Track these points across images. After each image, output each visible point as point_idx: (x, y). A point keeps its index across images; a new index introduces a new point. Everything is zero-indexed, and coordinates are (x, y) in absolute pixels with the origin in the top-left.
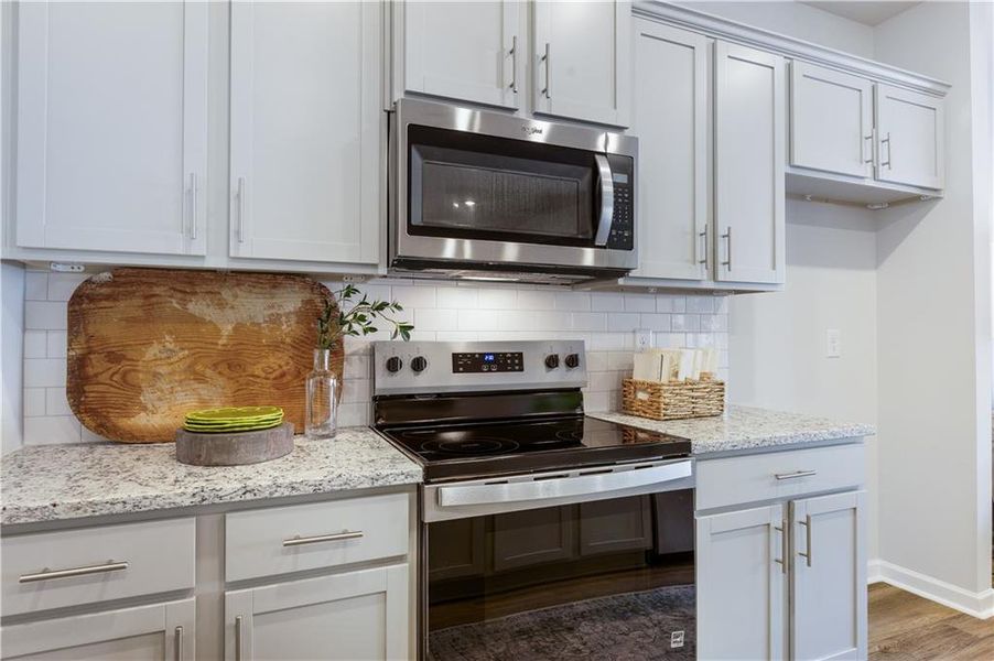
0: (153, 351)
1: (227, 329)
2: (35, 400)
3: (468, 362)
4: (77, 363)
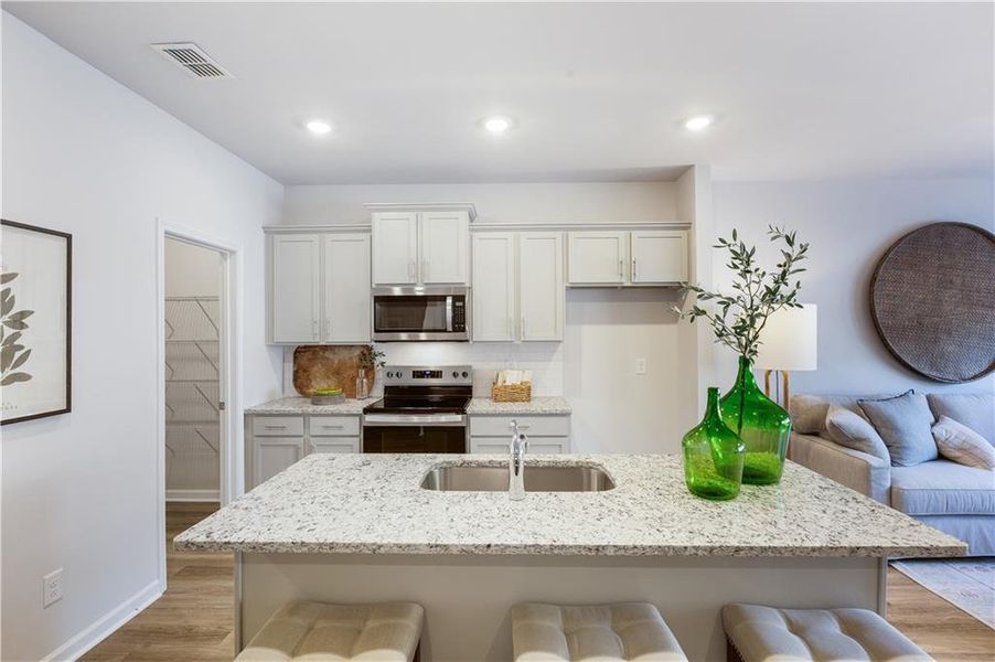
0: (315, 369)
1: (336, 362)
2: (286, 383)
3: (419, 374)
4: (296, 373)
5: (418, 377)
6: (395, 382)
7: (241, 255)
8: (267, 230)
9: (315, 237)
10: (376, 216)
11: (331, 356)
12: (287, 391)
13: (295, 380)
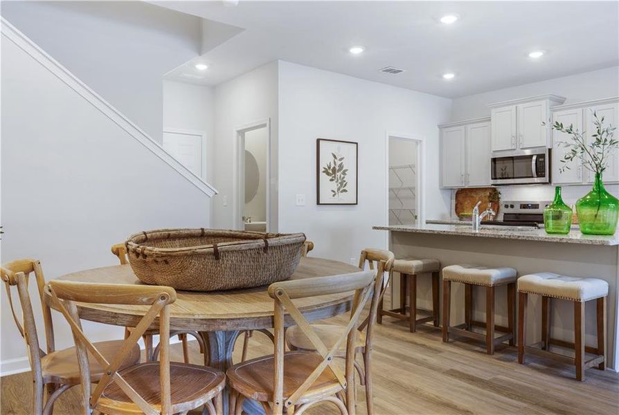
2: (452, 211)
3: (524, 206)
4: (456, 205)
5: (524, 208)
6: (510, 210)
7: (424, 143)
8: (441, 127)
9: (462, 128)
10: (493, 111)
11: (475, 196)
12: (452, 215)
13: (456, 210)
